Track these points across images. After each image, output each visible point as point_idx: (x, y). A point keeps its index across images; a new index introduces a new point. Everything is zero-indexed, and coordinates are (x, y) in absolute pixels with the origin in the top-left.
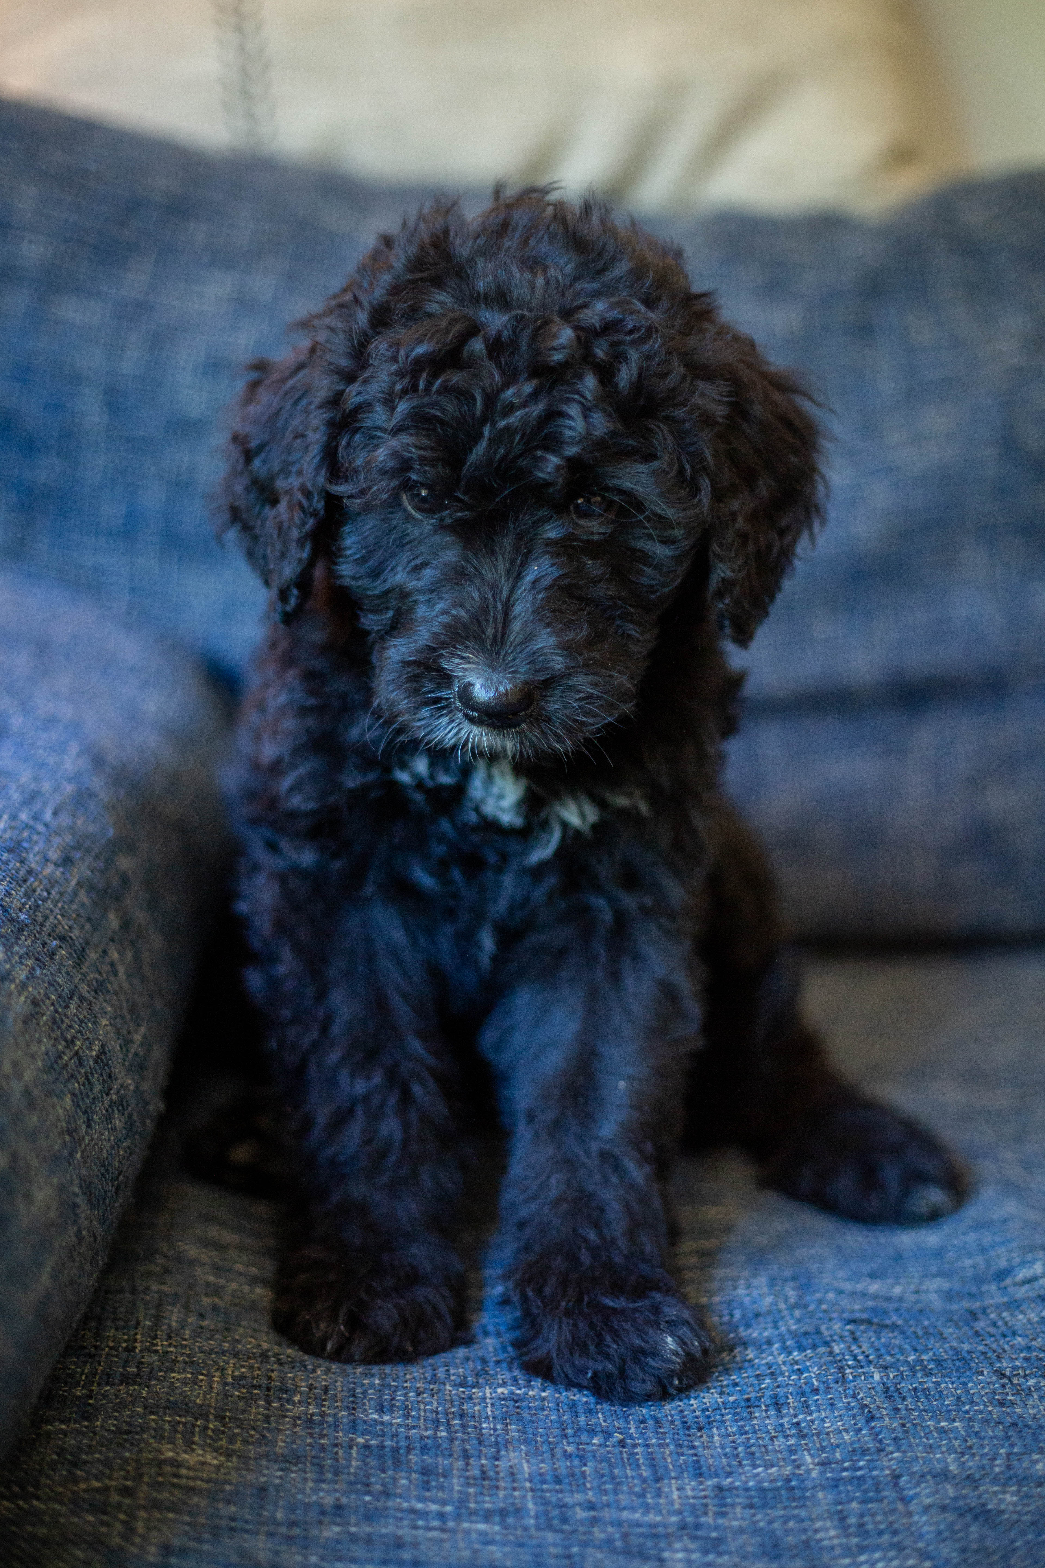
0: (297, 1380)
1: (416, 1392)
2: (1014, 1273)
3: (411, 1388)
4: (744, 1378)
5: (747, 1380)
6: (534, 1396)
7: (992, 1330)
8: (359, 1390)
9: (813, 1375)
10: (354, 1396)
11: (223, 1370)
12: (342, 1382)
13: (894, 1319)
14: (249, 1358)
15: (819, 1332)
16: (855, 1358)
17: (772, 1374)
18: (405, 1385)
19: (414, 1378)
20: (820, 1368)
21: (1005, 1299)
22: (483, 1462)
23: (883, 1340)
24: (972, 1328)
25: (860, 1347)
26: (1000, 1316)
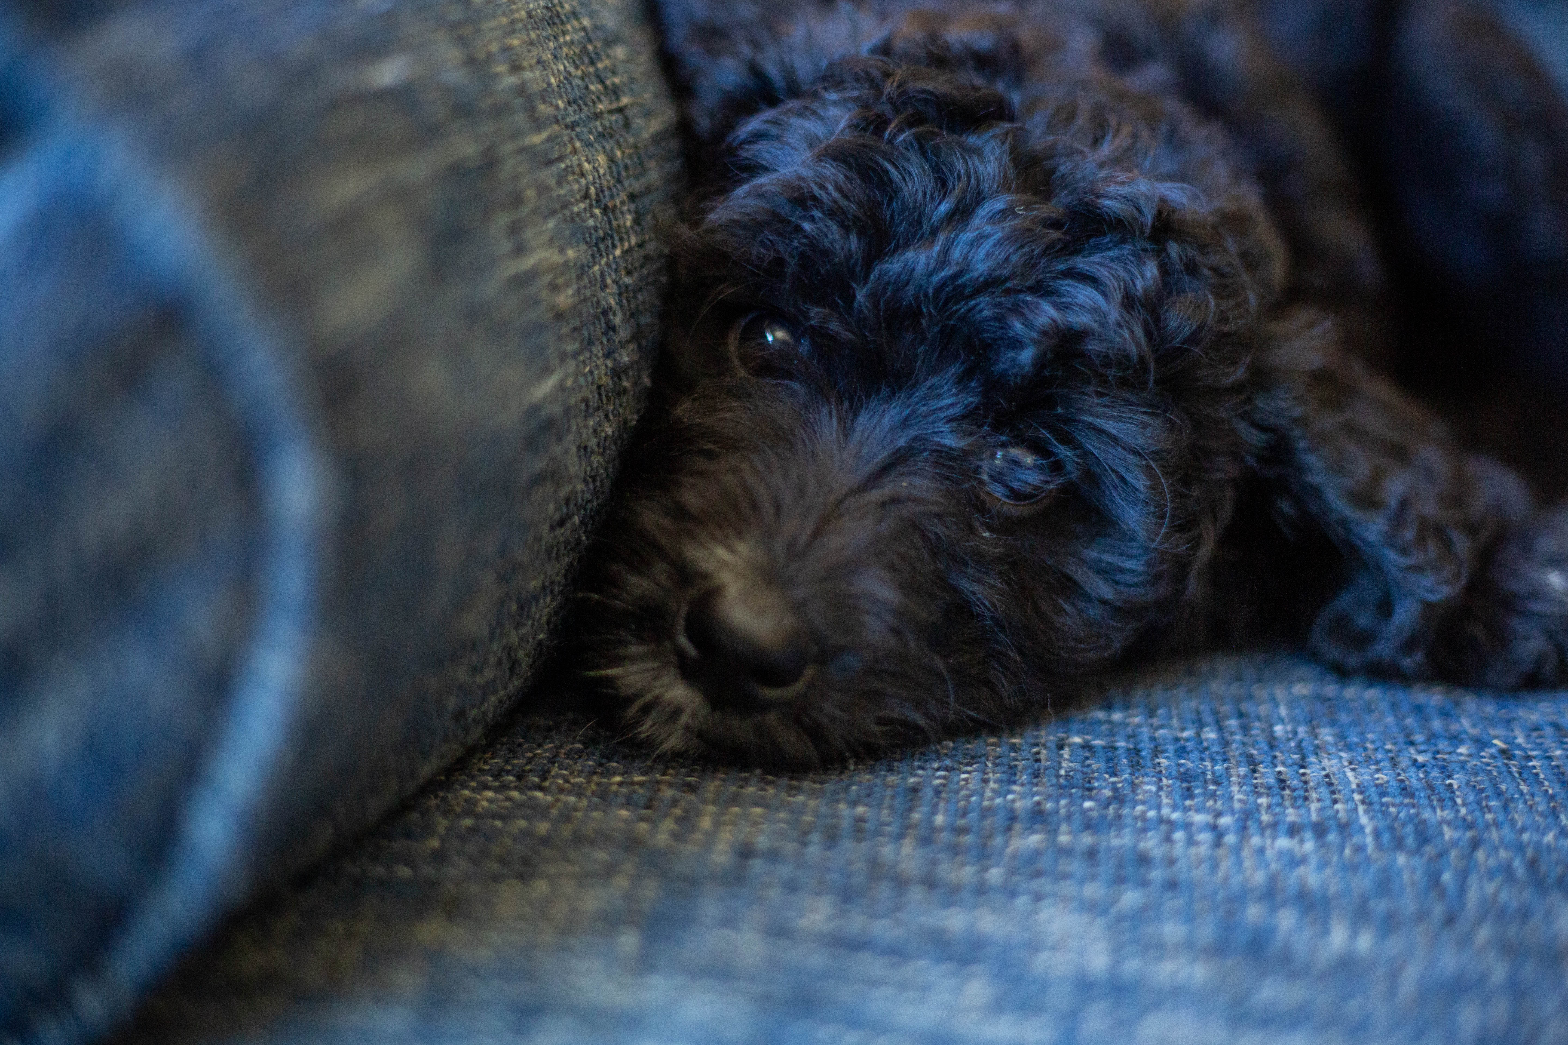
22: (1279, 768)
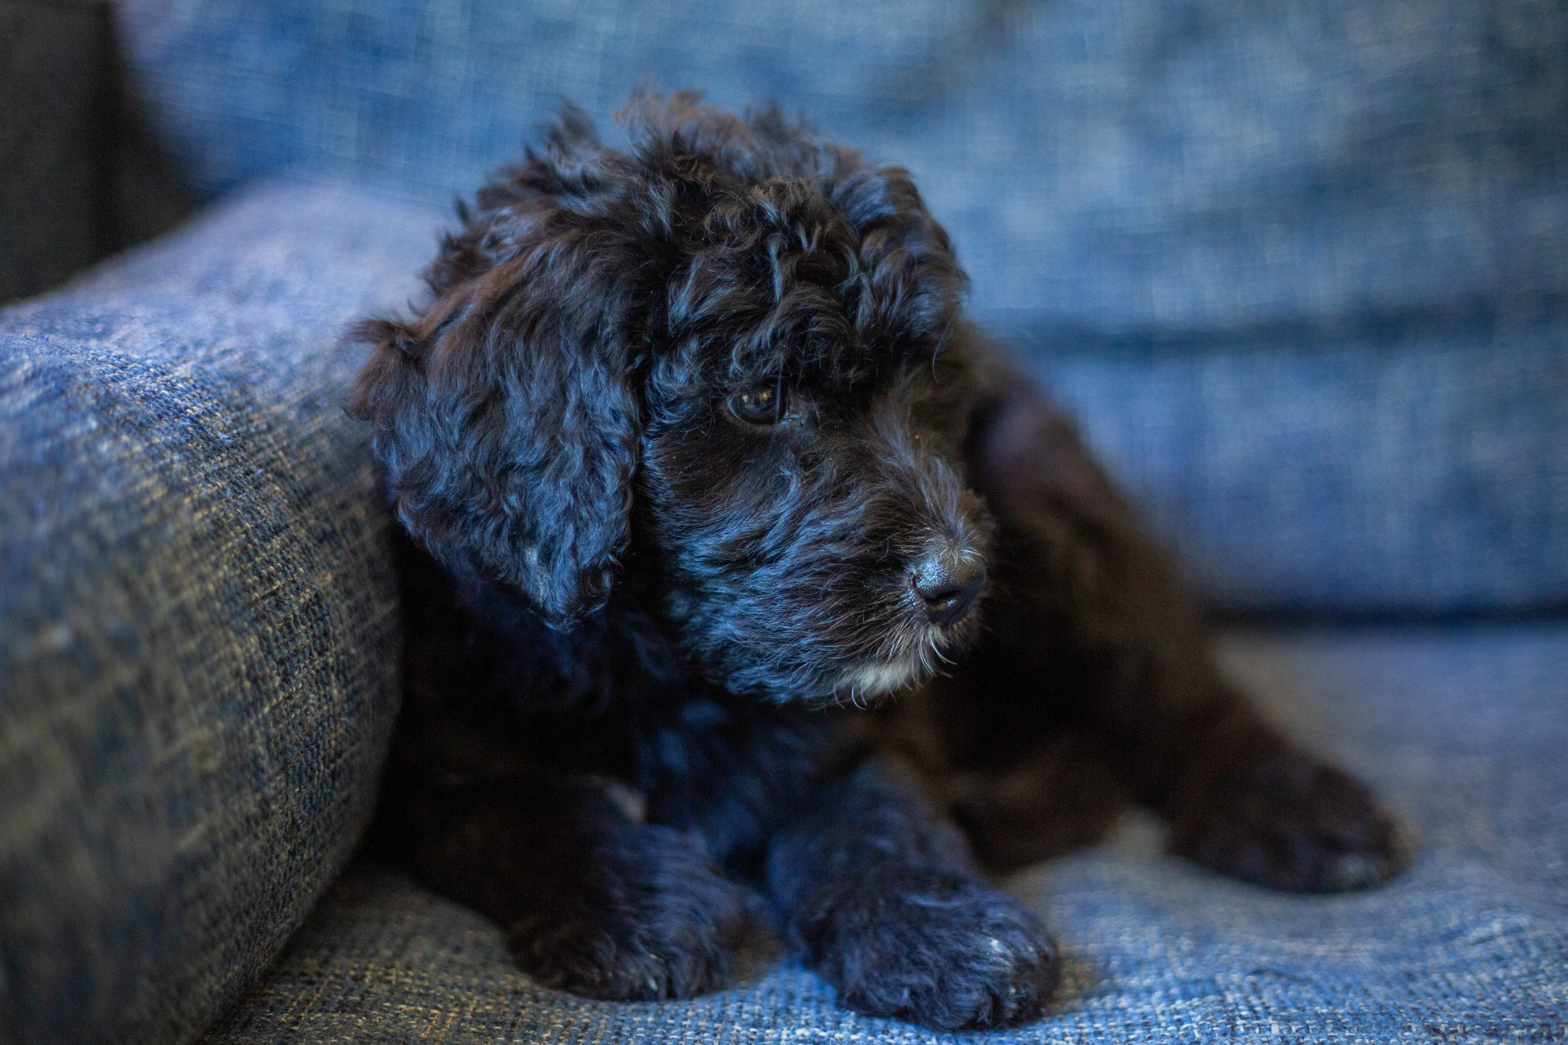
0: (552, 1017)
1: (695, 1031)
2: (1465, 932)
3: (690, 1026)
4: (1110, 1027)
5: (1113, 1030)
6: (841, 1039)
7: (1431, 990)
8: (626, 1028)
9: (1195, 1026)
10: (618, 1034)
11: (463, 1005)
12: (607, 1020)
13: (1310, 973)
14: (498, 994)
15: (1212, 981)
16: (1251, 1008)
17: (1146, 1024)
18: (684, 1023)
19: (697, 1015)
20: (1205, 1017)
21: (1452, 960)
23: (1291, 993)
24: (1405, 987)
25: (1260, 998)
26: (1443, 977)
